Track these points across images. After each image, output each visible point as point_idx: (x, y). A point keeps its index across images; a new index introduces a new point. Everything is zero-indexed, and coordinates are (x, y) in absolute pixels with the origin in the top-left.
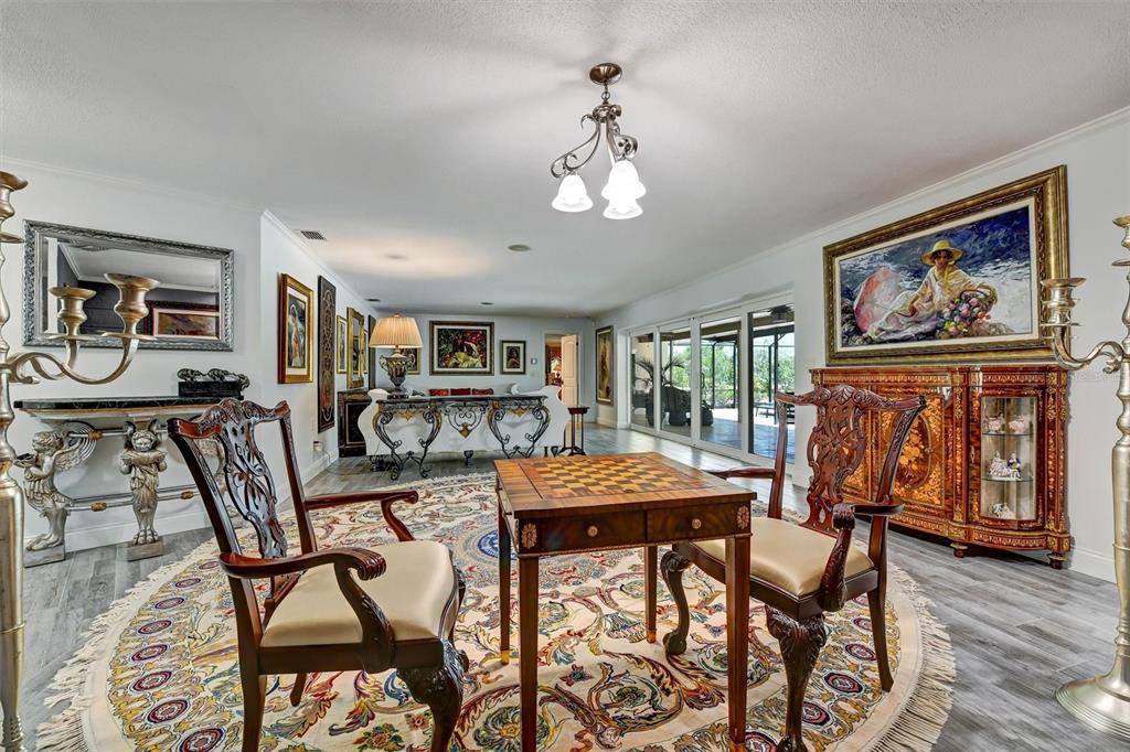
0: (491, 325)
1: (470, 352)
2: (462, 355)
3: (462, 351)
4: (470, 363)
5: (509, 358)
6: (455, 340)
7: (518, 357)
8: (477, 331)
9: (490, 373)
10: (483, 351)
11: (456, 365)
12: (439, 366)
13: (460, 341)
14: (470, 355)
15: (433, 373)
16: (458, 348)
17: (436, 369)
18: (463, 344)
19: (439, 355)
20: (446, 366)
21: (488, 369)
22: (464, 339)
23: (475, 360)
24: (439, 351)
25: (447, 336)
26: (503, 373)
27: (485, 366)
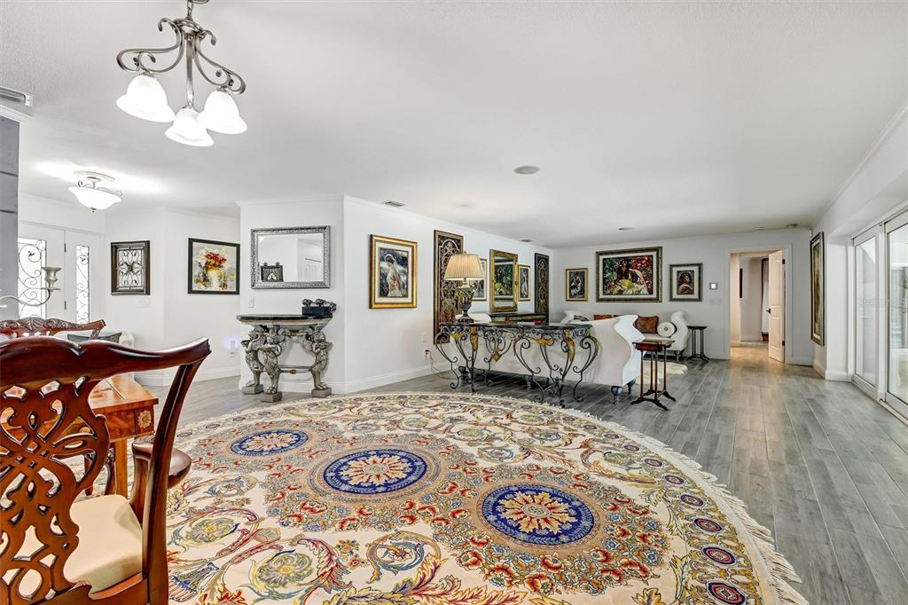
0: (658, 250)
1: (635, 278)
2: (626, 283)
3: (627, 278)
4: (635, 290)
5: (680, 283)
6: (620, 268)
7: (691, 282)
8: (642, 258)
9: (657, 300)
10: (649, 277)
11: (620, 292)
12: (604, 293)
13: (624, 269)
14: (635, 282)
15: (599, 300)
16: (622, 275)
17: (601, 296)
18: (627, 271)
19: (604, 283)
20: (611, 294)
21: (654, 296)
22: (629, 266)
23: (640, 287)
24: (604, 279)
25: (612, 265)
26: (672, 299)
27: (651, 293)
